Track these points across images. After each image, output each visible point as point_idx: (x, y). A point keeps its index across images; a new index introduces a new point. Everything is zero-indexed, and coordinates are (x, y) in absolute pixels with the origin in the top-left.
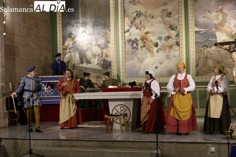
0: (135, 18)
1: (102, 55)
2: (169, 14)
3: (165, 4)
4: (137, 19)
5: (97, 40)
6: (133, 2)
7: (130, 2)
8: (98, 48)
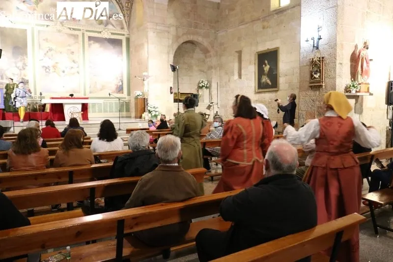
2: (73, 53)
3: (69, 45)
4: (49, 52)
5: (16, 63)
6: (46, 40)
7: (44, 40)
8: (17, 69)
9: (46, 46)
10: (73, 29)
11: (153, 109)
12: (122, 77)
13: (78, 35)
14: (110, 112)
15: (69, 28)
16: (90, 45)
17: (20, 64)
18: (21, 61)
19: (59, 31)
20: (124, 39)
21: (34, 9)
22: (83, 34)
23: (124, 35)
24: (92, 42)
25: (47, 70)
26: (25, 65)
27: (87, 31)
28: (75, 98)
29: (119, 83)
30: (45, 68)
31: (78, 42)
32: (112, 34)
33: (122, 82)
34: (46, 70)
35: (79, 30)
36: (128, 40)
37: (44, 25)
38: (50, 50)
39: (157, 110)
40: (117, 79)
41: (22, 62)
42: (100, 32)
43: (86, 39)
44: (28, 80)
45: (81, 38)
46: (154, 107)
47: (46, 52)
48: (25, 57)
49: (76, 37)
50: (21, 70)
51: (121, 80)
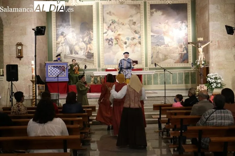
2: (134, 23)
3: (131, 16)
4: (112, 25)
5: (83, 38)
6: (110, 13)
7: (107, 13)
8: (84, 44)
9: (109, 18)
11: (213, 81)
13: (140, 5)
14: (173, 84)
16: (152, 14)
17: (86, 39)
18: (87, 36)
19: (122, 3)
22: (145, 3)
24: (154, 10)
25: (111, 43)
26: (91, 39)
29: (184, 51)
30: (108, 41)
31: (140, 12)
33: (187, 50)
34: (109, 42)
39: (219, 81)
41: (88, 37)
43: (148, 7)
44: (93, 53)
45: (142, 7)
46: (216, 78)
47: (109, 25)
48: (91, 32)
49: (137, 7)
50: (87, 44)
51: (185, 48)
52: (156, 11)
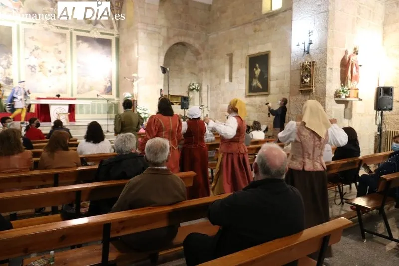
0: (34, 51)
1: (5, 74)
2: (60, 52)
3: (57, 45)
6: (33, 38)
7: (30, 38)
9: (32, 44)
10: (61, 28)
12: (111, 77)
13: (65, 35)
14: (98, 113)
15: (56, 27)
16: (78, 45)
17: (5, 63)
18: (6, 59)
19: (46, 30)
20: (113, 39)
21: (20, 7)
22: (71, 33)
23: (113, 35)
24: (80, 42)
25: (33, 69)
26: (10, 64)
27: (75, 30)
28: (61, 99)
29: (108, 84)
30: (30, 67)
31: (66, 42)
32: (102, 34)
33: (111, 83)
35: (67, 29)
36: (118, 40)
37: (30, 23)
38: (37, 48)
39: (146, 112)
40: (106, 79)
41: (7, 61)
42: (89, 32)
43: (74, 38)
44: (12, 80)
45: (68, 37)
46: (143, 110)
47: (32, 51)
48: (10, 56)
49: (63, 36)
50: (5, 69)
51: (110, 81)
52: (82, 43)
